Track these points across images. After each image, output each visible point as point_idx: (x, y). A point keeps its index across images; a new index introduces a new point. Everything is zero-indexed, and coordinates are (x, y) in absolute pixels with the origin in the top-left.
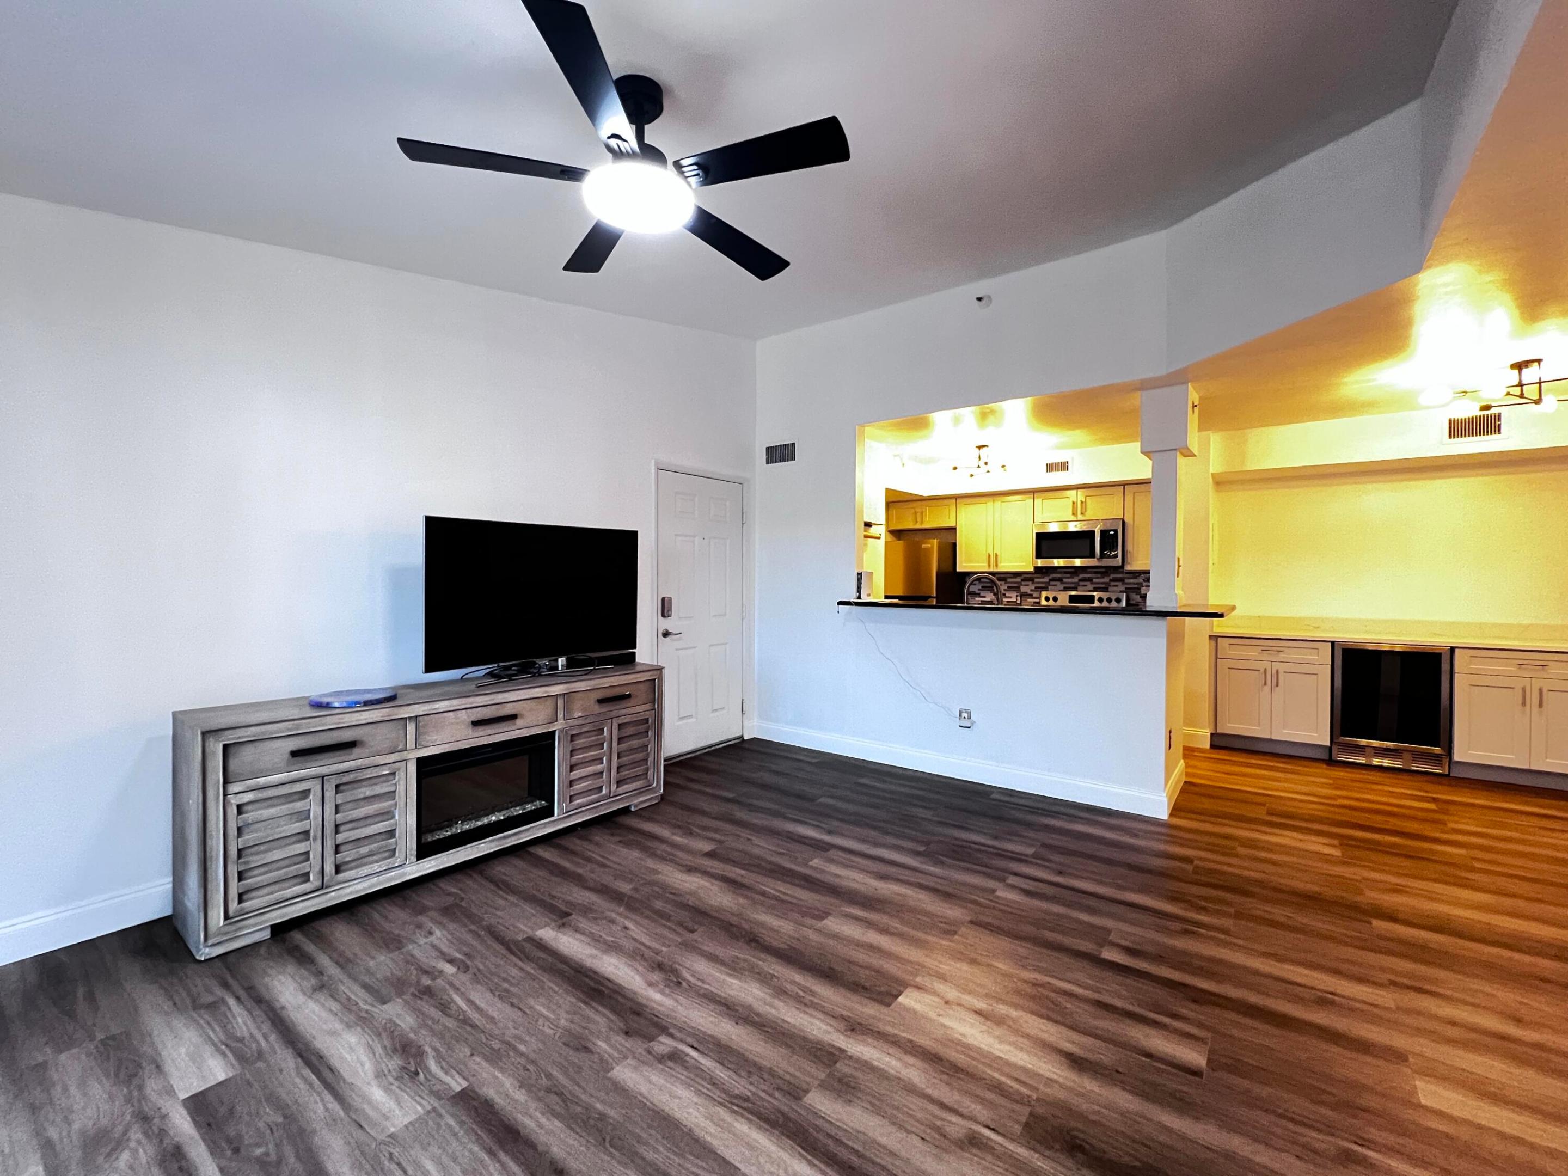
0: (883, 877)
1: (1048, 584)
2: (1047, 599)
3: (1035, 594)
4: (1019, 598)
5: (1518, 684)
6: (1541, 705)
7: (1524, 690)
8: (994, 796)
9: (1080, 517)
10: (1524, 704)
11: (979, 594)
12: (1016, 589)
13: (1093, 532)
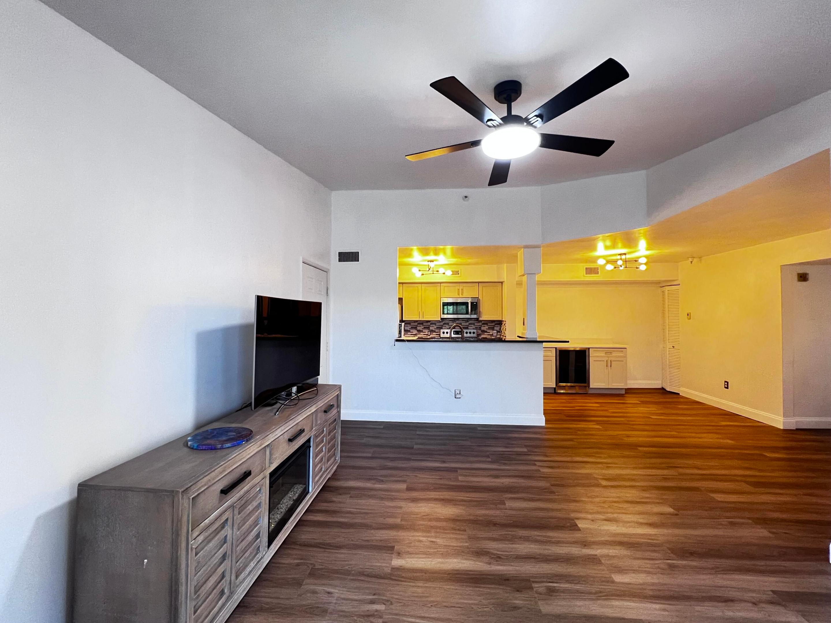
0: (497, 477)
1: (442, 326)
2: (444, 333)
3: (437, 331)
4: (429, 332)
5: (605, 359)
6: (611, 366)
7: (607, 361)
8: (479, 429)
9: (461, 296)
10: (607, 366)
11: (410, 331)
12: (428, 328)
13: (468, 303)
